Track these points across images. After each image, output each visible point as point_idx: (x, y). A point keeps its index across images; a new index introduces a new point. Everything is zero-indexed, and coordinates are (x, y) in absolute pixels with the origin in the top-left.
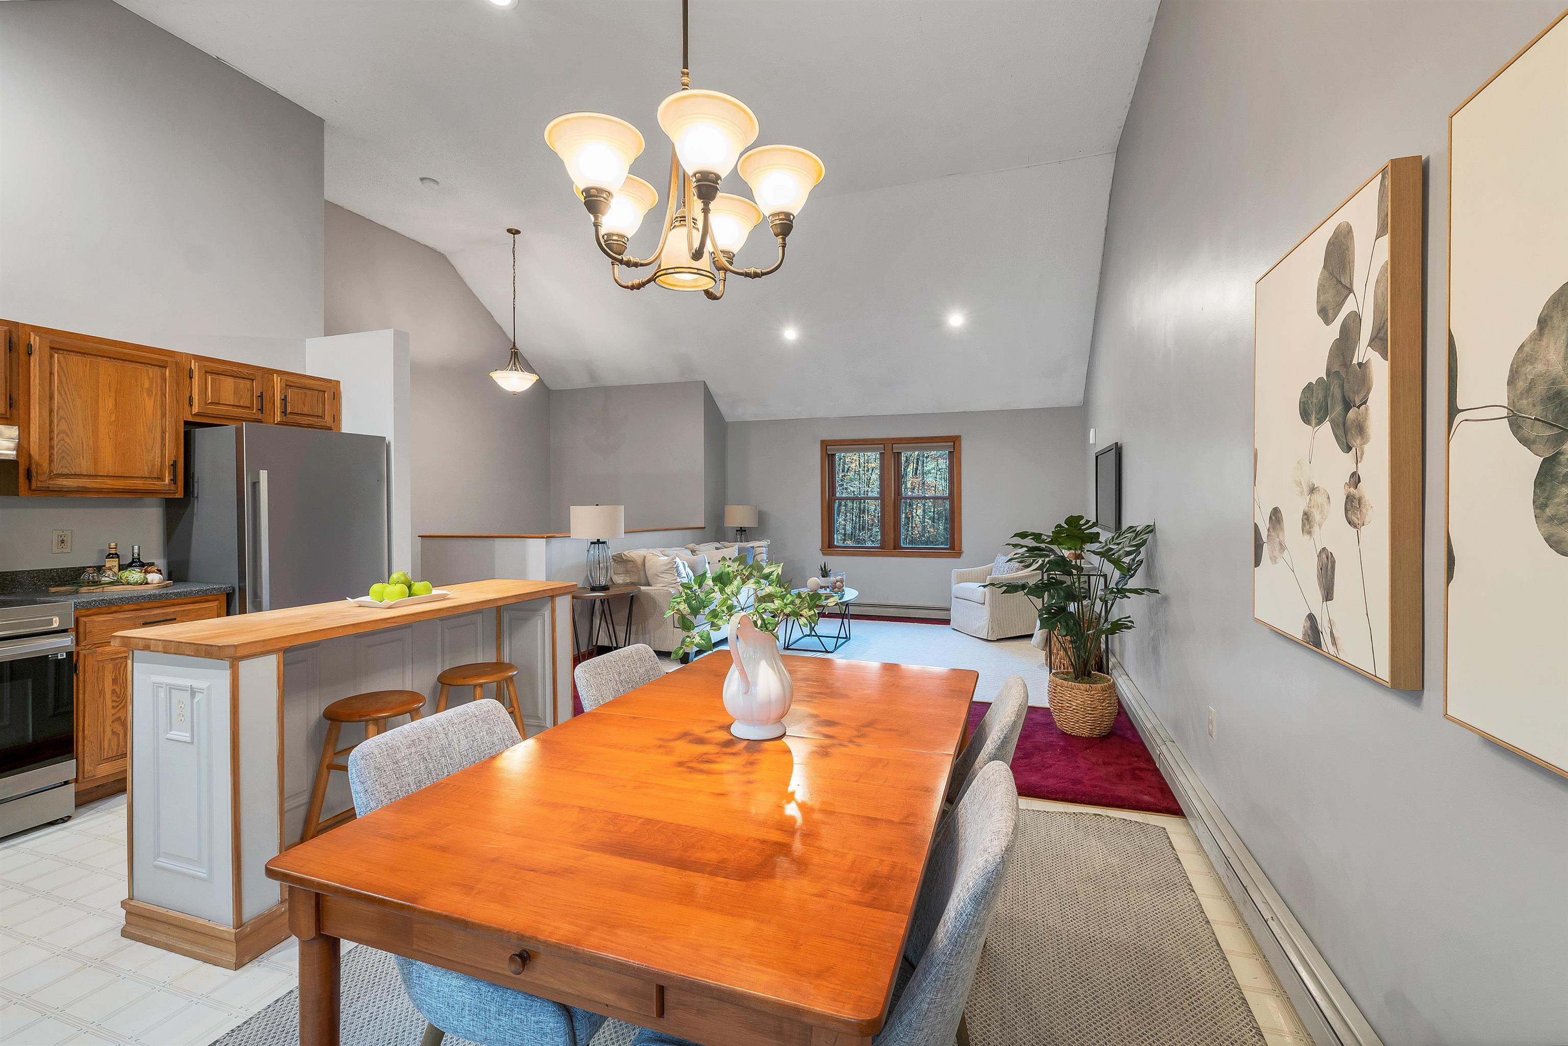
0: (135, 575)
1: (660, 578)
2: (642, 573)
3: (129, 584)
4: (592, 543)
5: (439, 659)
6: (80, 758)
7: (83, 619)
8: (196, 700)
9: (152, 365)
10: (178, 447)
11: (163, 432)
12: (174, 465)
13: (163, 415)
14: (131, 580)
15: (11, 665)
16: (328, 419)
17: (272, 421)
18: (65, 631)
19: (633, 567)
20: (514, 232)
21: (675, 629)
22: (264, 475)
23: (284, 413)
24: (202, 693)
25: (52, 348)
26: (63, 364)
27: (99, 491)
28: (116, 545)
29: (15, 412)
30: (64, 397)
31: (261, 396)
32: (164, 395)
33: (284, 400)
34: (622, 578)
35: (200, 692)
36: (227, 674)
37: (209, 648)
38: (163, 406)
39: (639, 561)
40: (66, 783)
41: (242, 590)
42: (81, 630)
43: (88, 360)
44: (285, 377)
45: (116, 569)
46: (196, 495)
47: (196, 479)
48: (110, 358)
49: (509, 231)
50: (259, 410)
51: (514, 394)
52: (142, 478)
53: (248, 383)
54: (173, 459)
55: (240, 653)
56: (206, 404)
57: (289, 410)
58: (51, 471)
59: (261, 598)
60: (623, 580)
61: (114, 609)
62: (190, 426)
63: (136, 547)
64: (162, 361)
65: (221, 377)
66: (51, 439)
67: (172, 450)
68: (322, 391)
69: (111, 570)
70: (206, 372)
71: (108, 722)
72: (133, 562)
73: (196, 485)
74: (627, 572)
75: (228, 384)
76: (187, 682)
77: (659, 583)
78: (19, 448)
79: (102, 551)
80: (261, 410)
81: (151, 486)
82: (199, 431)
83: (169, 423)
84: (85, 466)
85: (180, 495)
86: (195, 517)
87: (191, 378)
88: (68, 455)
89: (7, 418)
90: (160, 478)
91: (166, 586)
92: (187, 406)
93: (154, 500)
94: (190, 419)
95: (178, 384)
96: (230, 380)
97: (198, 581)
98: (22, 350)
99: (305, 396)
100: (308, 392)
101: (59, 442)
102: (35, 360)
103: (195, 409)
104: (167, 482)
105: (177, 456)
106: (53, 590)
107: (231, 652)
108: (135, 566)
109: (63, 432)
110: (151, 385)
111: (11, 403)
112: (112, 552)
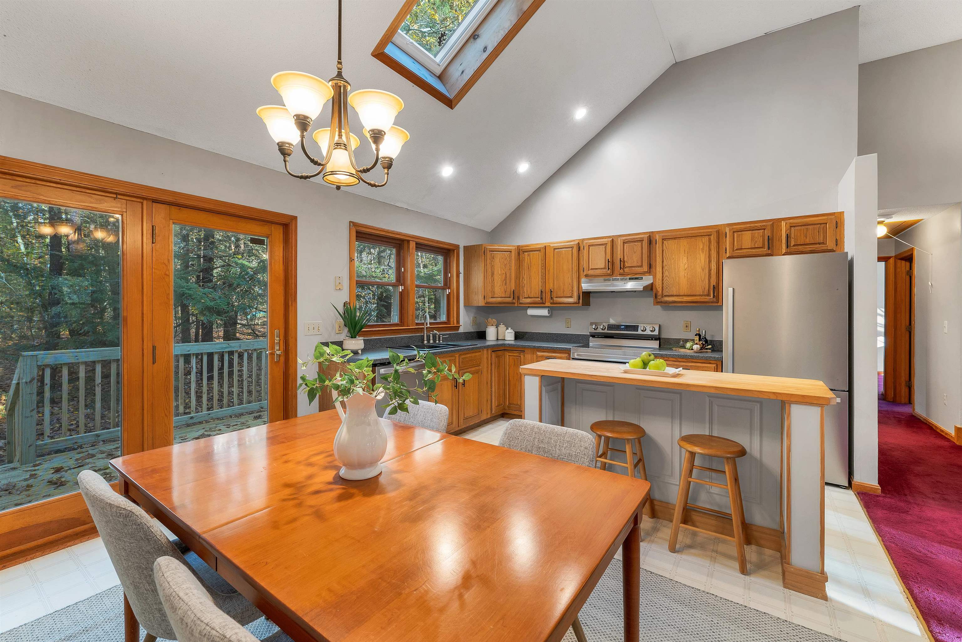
9: (705, 236)
10: (718, 277)
11: (710, 270)
12: (715, 287)
13: (710, 261)
17: (781, 253)
22: (730, 291)
23: (787, 246)
25: (663, 239)
26: (668, 245)
27: (681, 303)
28: (699, 329)
29: (651, 270)
30: (668, 260)
31: (771, 238)
32: (710, 250)
33: (789, 237)
38: (710, 256)
43: (676, 240)
44: (791, 221)
48: (685, 237)
50: (770, 248)
52: (700, 295)
53: (761, 231)
54: (715, 284)
56: (736, 249)
57: (792, 244)
58: (662, 294)
63: (704, 331)
64: (709, 232)
65: (743, 232)
66: (663, 280)
67: (715, 279)
68: (824, 224)
70: (734, 231)
72: (703, 339)
75: (747, 236)
78: (654, 285)
81: (705, 299)
83: (713, 264)
84: (675, 290)
85: (720, 303)
87: (725, 237)
88: (669, 286)
89: (649, 273)
90: (708, 295)
92: (723, 254)
95: (718, 242)
96: (749, 233)
98: (654, 242)
99: (810, 231)
100: (810, 226)
101: (665, 281)
102: (657, 245)
103: (728, 255)
104: (712, 297)
105: (717, 283)
108: (703, 341)
109: (667, 276)
110: (704, 246)
111: (650, 266)
112: (697, 333)
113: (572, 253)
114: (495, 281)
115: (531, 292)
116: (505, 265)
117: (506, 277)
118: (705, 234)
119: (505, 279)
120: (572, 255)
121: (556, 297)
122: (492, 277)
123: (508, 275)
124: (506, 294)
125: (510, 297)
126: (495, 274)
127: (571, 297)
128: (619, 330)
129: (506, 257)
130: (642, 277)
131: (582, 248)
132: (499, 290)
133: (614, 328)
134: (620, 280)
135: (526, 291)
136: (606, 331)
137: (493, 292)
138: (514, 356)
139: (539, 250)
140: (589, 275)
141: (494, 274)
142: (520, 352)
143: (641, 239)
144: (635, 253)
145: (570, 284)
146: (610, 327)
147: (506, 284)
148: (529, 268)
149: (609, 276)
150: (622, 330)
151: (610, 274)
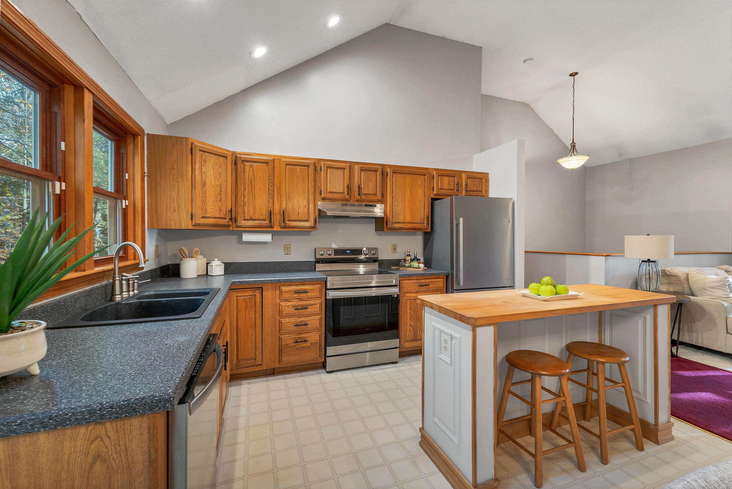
0: (415, 264)
1: (708, 292)
2: (686, 286)
3: (414, 268)
4: (643, 261)
5: (564, 334)
6: (400, 338)
7: (401, 281)
8: (453, 342)
10: (429, 209)
11: (425, 203)
12: (428, 217)
13: (425, 196)
14: (415, 266)
15: (381, 297)
16: (484, 191)
17: (462, 195)
18: (396, 286)
19: (676, 280)
20: (574, 74)
21: (728, 335)
22: (461, 220)
23: (466, 191)
24: (457, 340)
25: (393, 173)
26: (396, 177)
27: (405, 229)
28: (409, 251)
29: (383, 199)
30: (396, 191)
31: (458, 184)
32: (425, 187)
33: (466, 185)
34: (666, 287)
35: (455, 339)
36: (470, 334)
37: (461, 316)
38: (425, 192)
39: (683, 277)
40: (396, 348)
41: (452, 274)
42: (401, 286)
43: (403, 175)
44: (467, 174)
45: (409, 261)
46: (435, 230)
47: (435, 223)
48: (409, 174)
49: (571, 75)
50: (457, 190)
51: (573, 170)
52: (418, 223)
53: (453, 178)
54: (427, 215)
55: (478, 323)
56: (439, 190)
57: (468, 190)
58: (392, 221)
59: (460, 279)
60: (667, 289)
61: (410, 278)
62: (433, 200)
63: (415, 252)
64: (424, 172)
65: (444, 177)
66: (393, 208)
67: (427, 211)
68: (481, 179)
69: (408, 261)
70: (439, 175)
71: (408, 326)
72: (415, 258)
73: (435, 226)
74: (670, 284)
75: (446, 179)
76: (449, 331)
77: (708, 295)
78: (385, 212)
79: (405, 253)
80: (458, 190)
81: (421, 226)
82: (436, 202)
83: (426, 199)
84: (401, 219)
85: (429, 230)
86: (434, 240)
87: (433, 179)
88: (397, 214)
89: (381, 201)
90: (423, 223)
91: (425, 270)
92: (432, 191)
93: (420, 233)
94: (433, 197)
95: (429, 182)
96: (447, 178)
97: (435, 269)
98: (385, 174)
99: (475, 182)
100: (476, 180)
101: (395, 209)
102: (389, 177)
103: (435, 193)
104: (425, 225)
105: (429, 214)
106: (393, 268)
107: (473, 321)
108: (415, 260)
109: (396, 205)
110: (421, 183)
111: (383, 196)
112: (408, 254)
113: (308, 172)
114: (207, 193)
115: (254, 213)
116: (220, 174)
117: (221, 191)
118: (422, 174)
119: (220, 194)
120: (308, 175)
121: (289, 221)
122: (203, 187)
123: (223, 188)
124: (221, 213)
125: (225, 218)
126: (207, 184)
127: (307, 221)
128: (345, 254)
129: (221, 164)
130: (376, 205)
131: (318, 168)
132: (213, 207)
133: (340, 253)
134: (357, 206)
135: (249, 210)
136: (333, 256)
137: (204, 209)
138: (245, 296)
139: (266, 163)
140: (327, 198)
141: (205, 185)
142: (254, 289)
143: (376, 170)
144: (371, 181)
145: (305, 206)
146: (337, 252)
147: (220, 200)
148: (251, 183)
149: (346, 201)
150: (348, 254)
151: (348, 199)
